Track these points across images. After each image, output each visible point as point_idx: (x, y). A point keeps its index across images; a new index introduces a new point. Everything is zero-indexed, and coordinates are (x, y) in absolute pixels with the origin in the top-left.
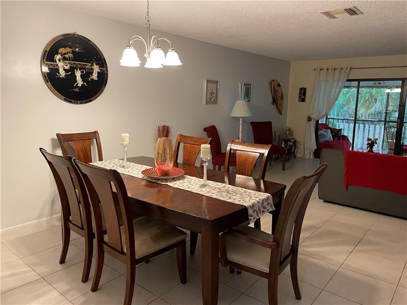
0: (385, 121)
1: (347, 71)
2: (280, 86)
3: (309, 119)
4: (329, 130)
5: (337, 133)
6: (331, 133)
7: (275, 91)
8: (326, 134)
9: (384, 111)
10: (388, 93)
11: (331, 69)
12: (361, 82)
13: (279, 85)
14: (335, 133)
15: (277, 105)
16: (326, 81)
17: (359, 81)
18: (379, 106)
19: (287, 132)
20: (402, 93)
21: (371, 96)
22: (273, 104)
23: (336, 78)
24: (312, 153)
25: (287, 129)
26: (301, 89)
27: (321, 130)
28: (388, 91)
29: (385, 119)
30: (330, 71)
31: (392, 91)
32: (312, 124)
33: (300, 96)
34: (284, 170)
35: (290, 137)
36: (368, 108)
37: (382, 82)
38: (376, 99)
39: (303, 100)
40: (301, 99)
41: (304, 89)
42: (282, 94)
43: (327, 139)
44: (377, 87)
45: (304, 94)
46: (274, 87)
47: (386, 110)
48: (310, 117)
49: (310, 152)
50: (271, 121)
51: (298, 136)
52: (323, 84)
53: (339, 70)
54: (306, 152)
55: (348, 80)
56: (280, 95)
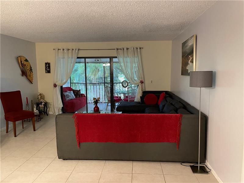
0: (104, 83)
1: (77, 51)
2: (28, 61)
3: (55, 86)
4: (72, 92)
5: (77, 93)
6: (74, 93)
7: (23, 65)
8: (70, 94)
9: (103, 77)
10: (104, 66)
11: (65, 50)
12: (86, 59)
13: (26, 60)
14: (76, 93)
15: (26, 76)
16: (64, 58)
17: (85, 58)
18: (100, 74)
19: (39, 97)
20: (110, 66)
21: (96, 68)
22: (23, 76)
23: (70, 56)
24: (60, 110)
25: (39, 94)
26: (46, 64)
27: (66, 92)
28: (104, 65)
29: (104, 81)
30: (65, 51)
31: (106, 65)
32: (58, 90)
33: (46, 69)
34: (35, 130)
35: (42, 100)
36: (95, 75)
37: (99, 59)
38: (98, 70)
39: (49, 72)
40: (47, 71)
41: (49, 64)
42: (31, 67)
43: (71, 98)
44: (98, 63)
45: (49, 67)
46: (21, 62)
47: (104, 76)
48: (55, 84)
49: (59, 110)
50: (20, 91)
51: (48, 99)
52: (62, 60)
53: (71, 50)
54: (56, 110)
55: (78, 58)
56: (29, 68)
